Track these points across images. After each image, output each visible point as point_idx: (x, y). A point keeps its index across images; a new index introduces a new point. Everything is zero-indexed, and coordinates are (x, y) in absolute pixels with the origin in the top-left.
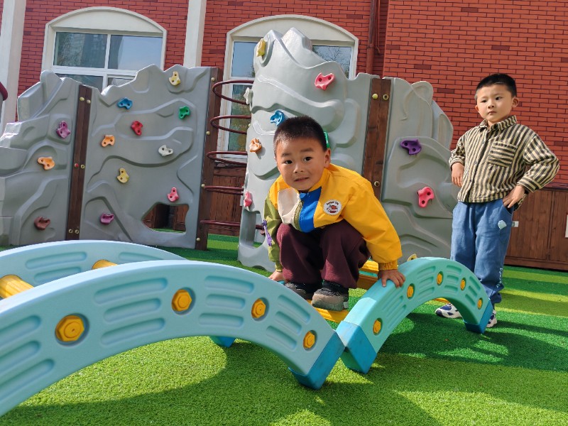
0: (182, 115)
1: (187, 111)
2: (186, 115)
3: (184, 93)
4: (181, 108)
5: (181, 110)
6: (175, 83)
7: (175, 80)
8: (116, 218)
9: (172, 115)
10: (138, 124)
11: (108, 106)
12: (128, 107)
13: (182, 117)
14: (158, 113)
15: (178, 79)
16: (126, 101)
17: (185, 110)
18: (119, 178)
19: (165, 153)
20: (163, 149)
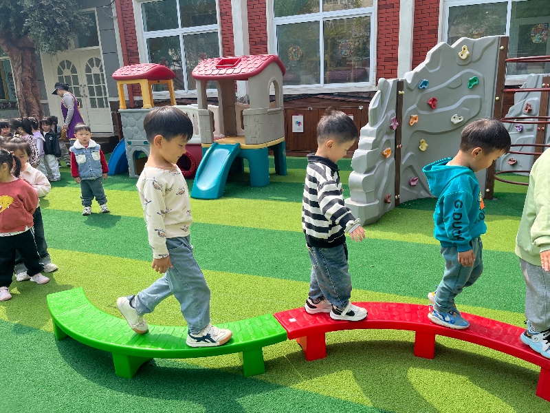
0: (470, 85)
1: (476, 81)
2: (474, 84)
3: (472, 64)
4: (471, 79)
5: (471, 81)
6: (464, 57)
7: (465, 54)
8: (420, 180)
9: (460, 86)
10: (434, 100)
11: (412, 90)
12: (426, 87)
13: (470, 87)
14: (447, 87)
15: (468, 52)
16: (425, 83)
17: (475, 80)
18: (420, 147)
19: (456, 121)
20: (454, 118)
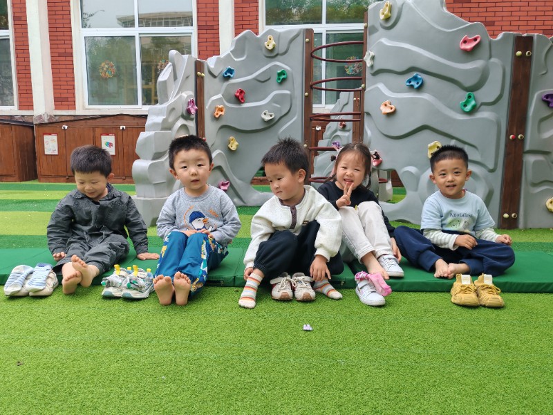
0: (279, 79)
1: (284, 74)
2: (282, 79)
3: (279, 57)
4: (279, 71)
5: (280, 74)
7: (271, 45)
8: (231, 185)
9: (269, 79)
10: (241, 92)
11: (215, 77)
12: (232, 76)
13: (279, 81)
14: (256, 79)
15: (273, 42)
16: (230, 71)
19: (267, 118)
20: (265, 114)
